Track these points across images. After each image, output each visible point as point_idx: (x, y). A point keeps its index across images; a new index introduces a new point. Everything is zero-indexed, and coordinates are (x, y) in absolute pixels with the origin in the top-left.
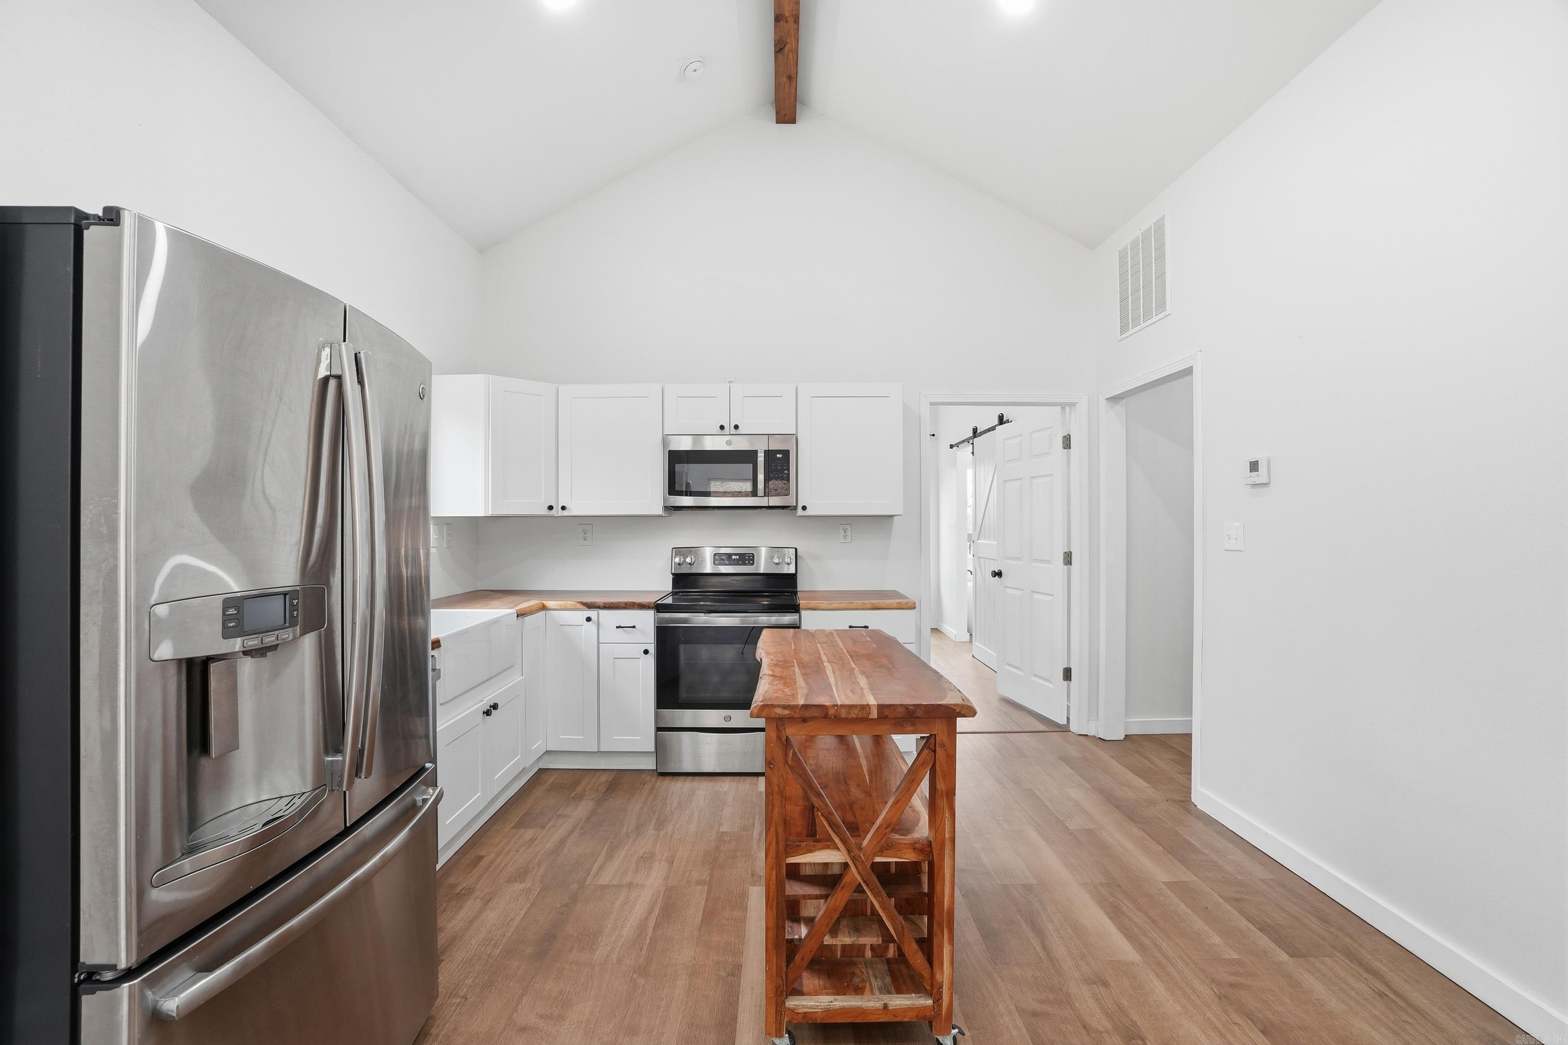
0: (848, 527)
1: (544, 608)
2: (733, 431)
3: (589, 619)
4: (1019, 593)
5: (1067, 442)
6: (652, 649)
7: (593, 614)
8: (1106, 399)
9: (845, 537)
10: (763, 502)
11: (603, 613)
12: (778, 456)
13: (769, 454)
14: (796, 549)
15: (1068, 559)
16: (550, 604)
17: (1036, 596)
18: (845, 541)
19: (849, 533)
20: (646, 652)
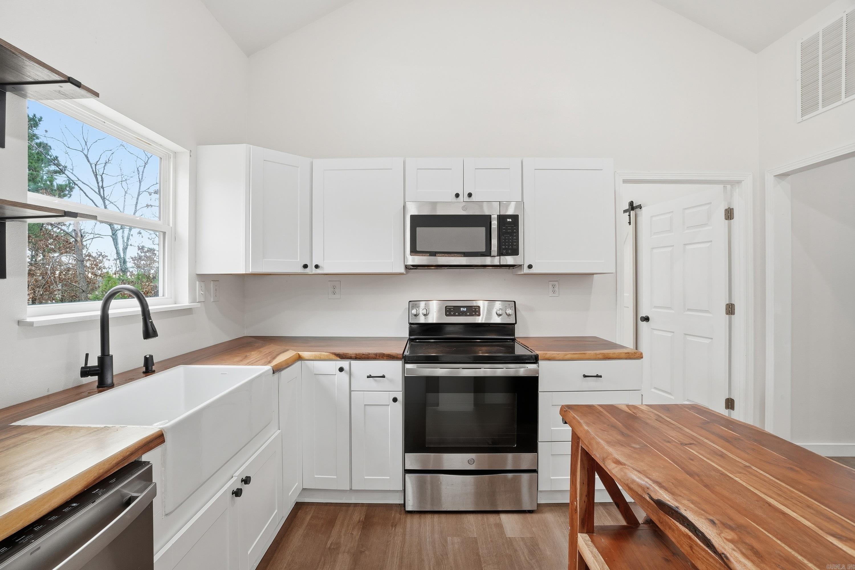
0: (556, 283)
1: (300, 358)
2: (466, 199)
3: (341, 370)
4: (670, 335)
5: (729, 214)
6: (400, 396)
7: (345, 364)
8: (774, 176)
9: (554, 292)
10: (496, 261)
11: (354, 363)
12: (508, 220)
13: (502, 218)
14: (515, 302)
15: (730, 309)
16: (305, 354)
17: (689, 338)
18: (554, 295)
19: (556, 289)
20: (395, 400)
